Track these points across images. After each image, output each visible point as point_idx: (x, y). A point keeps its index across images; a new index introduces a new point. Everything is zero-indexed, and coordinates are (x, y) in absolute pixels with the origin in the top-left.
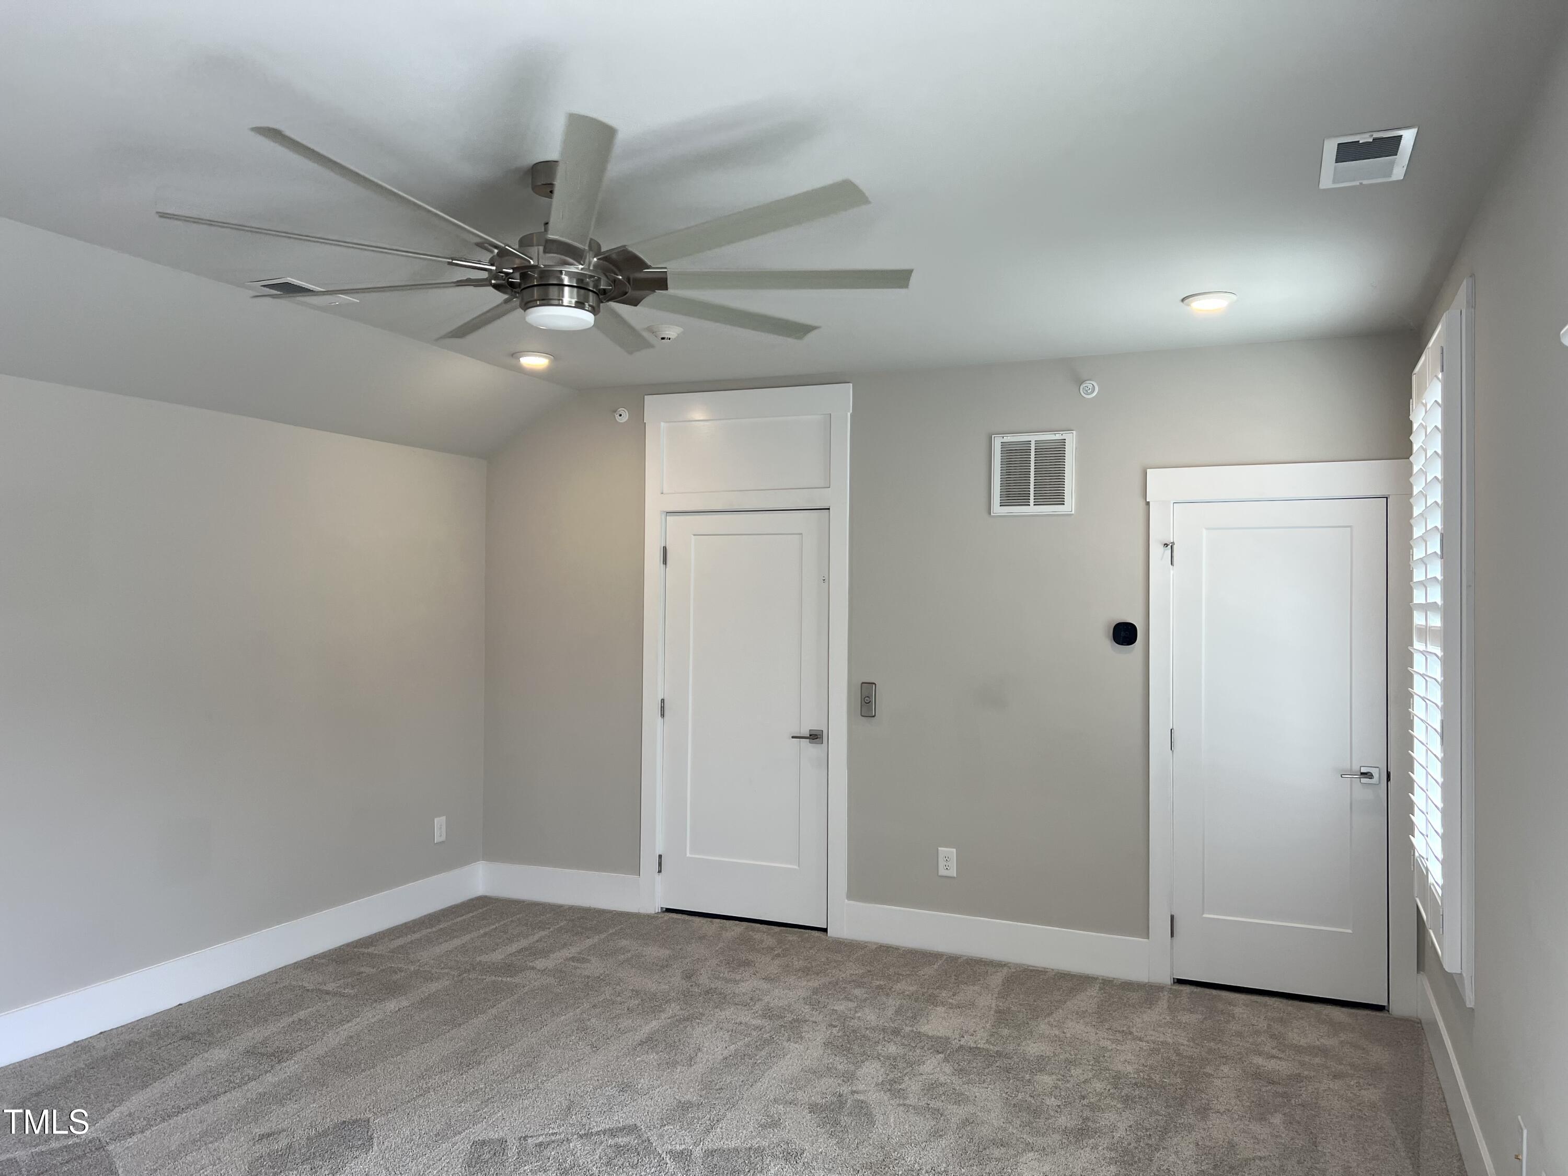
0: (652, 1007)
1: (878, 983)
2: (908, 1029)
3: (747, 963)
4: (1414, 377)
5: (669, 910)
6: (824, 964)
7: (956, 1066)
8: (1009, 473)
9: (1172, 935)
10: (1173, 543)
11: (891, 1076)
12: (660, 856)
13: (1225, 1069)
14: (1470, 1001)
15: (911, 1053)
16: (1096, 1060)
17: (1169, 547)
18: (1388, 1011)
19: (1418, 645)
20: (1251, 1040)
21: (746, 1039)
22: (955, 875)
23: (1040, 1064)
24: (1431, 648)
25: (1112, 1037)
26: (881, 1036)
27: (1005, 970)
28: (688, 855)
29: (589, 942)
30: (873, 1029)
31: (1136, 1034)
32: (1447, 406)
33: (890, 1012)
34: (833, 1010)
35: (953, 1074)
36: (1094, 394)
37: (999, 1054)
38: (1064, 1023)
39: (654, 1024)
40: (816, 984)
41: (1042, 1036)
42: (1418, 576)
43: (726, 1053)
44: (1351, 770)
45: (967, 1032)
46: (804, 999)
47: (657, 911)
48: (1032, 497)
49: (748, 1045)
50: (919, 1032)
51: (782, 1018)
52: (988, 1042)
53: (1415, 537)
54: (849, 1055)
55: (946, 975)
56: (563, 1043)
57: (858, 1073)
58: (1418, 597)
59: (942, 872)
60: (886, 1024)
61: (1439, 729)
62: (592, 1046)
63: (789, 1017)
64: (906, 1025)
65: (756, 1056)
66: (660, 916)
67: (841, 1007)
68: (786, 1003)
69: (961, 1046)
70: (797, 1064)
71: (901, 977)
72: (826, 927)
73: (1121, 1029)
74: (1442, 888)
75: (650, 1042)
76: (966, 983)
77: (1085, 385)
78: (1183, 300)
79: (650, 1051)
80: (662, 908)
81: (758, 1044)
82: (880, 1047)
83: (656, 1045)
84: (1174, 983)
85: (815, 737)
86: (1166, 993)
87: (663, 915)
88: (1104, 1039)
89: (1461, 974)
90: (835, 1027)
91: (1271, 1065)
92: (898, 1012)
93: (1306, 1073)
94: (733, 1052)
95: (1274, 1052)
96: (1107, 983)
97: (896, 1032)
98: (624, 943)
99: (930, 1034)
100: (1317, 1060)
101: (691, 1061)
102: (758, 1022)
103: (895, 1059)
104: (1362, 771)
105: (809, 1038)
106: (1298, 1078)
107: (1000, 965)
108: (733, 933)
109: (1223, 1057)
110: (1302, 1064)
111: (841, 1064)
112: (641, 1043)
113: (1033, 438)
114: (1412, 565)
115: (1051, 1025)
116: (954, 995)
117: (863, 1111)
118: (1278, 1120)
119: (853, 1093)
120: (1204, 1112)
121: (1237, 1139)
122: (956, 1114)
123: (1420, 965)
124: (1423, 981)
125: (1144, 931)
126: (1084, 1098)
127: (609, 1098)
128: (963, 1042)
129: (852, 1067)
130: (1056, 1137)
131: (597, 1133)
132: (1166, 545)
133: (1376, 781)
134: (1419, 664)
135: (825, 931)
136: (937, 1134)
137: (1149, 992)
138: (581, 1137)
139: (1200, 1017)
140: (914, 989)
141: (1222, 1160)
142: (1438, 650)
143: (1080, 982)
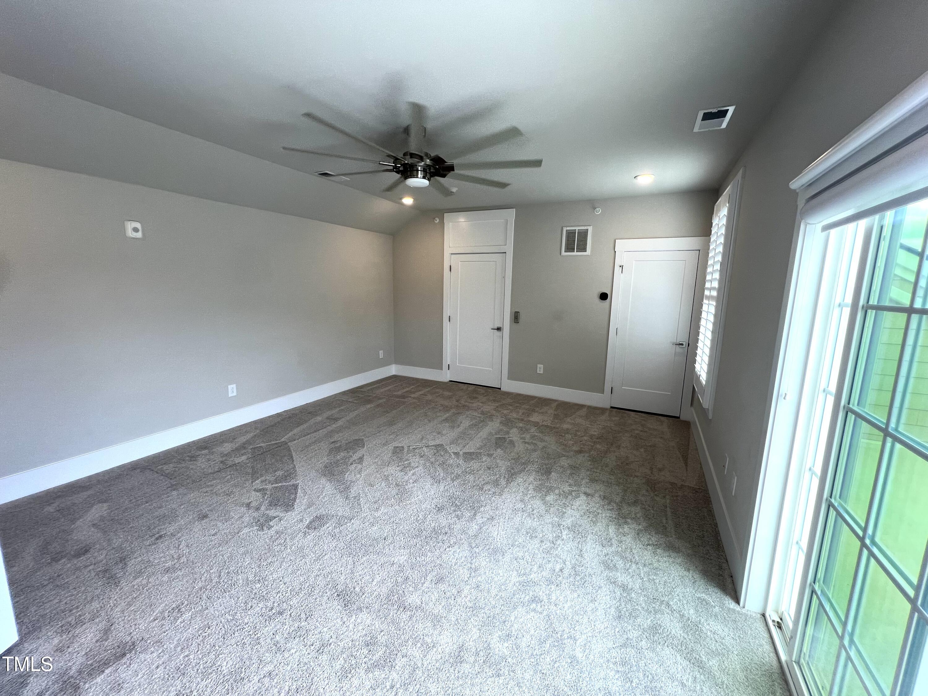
0: (447, 410)
1: (517, 405)
3: (476, 398)
4: (715, 207)
5: (451, 381)
6: (500, 399)
7: (541, 431)
8: (568, 240)
9: (611, 393)
10: (623, 266)
11: (521, 433)
12: (449, 365)
13: (626, 434)
14: (710, 417)
15: (527, 426)
16: (585, 430)
18: (679, 418)
19: (706, 301)
20: (635, 426)
21: (476, 420)
22: (542, 373)
23: (568, 431)
24: (711, 303)
25: (590, 424)
26: (518, 421)
27: (557, 402)
28: (457, 365)
29: (427, 390)
30: (515, 419)
31: (598, 423)
32: (729, 216)
33: (520, 414)
34: (502, 413)
35: (540, 433)
36: (599, 213)
37: (554, 427)
38: (575, 419)
39: (447, 415)
40: (497, 405)
41: (568, 422)
42: (709, 278)
43: (469, 424)
44: (676, 343)
45: (544, 421)
46: (494, 409)
47: (448, 381)
48: (576, 249)
49: (476, 422)
50: (530, 420)
51: (487, 414)
52: (551, 424)
53: (709, 264)
54: (508, 426)
56: (420, 419)
57: (510, 432)
58: (708, 285)
59: (538, 372)
60: (519, 417)
62: (429, 420)
63: (489, 414)
64: (525, 418)
65: (479, 425)
67: (505, 412)
68: (488, 410)
70: (491, 428)
71: (524, 403)
73: (593, 421)
74: (706, 382)
75: (446, 420)
76: (544, 406)
77: (596, 210)
78: (635, 178)
79: (446, 423)
81: (480, 422)
82: (517, 424)
83: (448, 421)
84: (611, 408)
85: (499, 329)
86: (608, 411)
87: (449, 383)
88: (588, 424)
89: (708, 409)
90: (503, 417)
92: (523, 414)
94: (472, 424)
96: (589, 407)
97: (522, 420)
98: (437, 390)
99: (533, 421)
101: (459, 426)
102: (480, 415)
103: (522, 428)
104: (680, 343)
105: (495, 421)
108: (472, 389)
109: (626, 431)
111: (505, 429)
112: (444, 420)
113: (577, 228)
114: (707, 274)
115: (571, 419)
116: (540, 410)
117: (512, 443)
118: (642, 450)
119: (509, 437)
120: (619, 447)
121: (629, 455)
122: (541, 445)
123: (692, 404)
124: (692, 409)
125: (603, 392)
126: (581, 441)
127: (434, 436)
128: (543, 424)
129: (508, 430)
130: (572, 453)
131: (431, 446)
132: (620, 266)
133: (684, 346)
134: (705, 307)
135: (500, 389)
136: (535, 450)
137: (603, 410)
138: (426, 447)
139: (618, 418)
140: (528, 407)
141: (624, 461)
142: (714, 303)
143: (582, 406)
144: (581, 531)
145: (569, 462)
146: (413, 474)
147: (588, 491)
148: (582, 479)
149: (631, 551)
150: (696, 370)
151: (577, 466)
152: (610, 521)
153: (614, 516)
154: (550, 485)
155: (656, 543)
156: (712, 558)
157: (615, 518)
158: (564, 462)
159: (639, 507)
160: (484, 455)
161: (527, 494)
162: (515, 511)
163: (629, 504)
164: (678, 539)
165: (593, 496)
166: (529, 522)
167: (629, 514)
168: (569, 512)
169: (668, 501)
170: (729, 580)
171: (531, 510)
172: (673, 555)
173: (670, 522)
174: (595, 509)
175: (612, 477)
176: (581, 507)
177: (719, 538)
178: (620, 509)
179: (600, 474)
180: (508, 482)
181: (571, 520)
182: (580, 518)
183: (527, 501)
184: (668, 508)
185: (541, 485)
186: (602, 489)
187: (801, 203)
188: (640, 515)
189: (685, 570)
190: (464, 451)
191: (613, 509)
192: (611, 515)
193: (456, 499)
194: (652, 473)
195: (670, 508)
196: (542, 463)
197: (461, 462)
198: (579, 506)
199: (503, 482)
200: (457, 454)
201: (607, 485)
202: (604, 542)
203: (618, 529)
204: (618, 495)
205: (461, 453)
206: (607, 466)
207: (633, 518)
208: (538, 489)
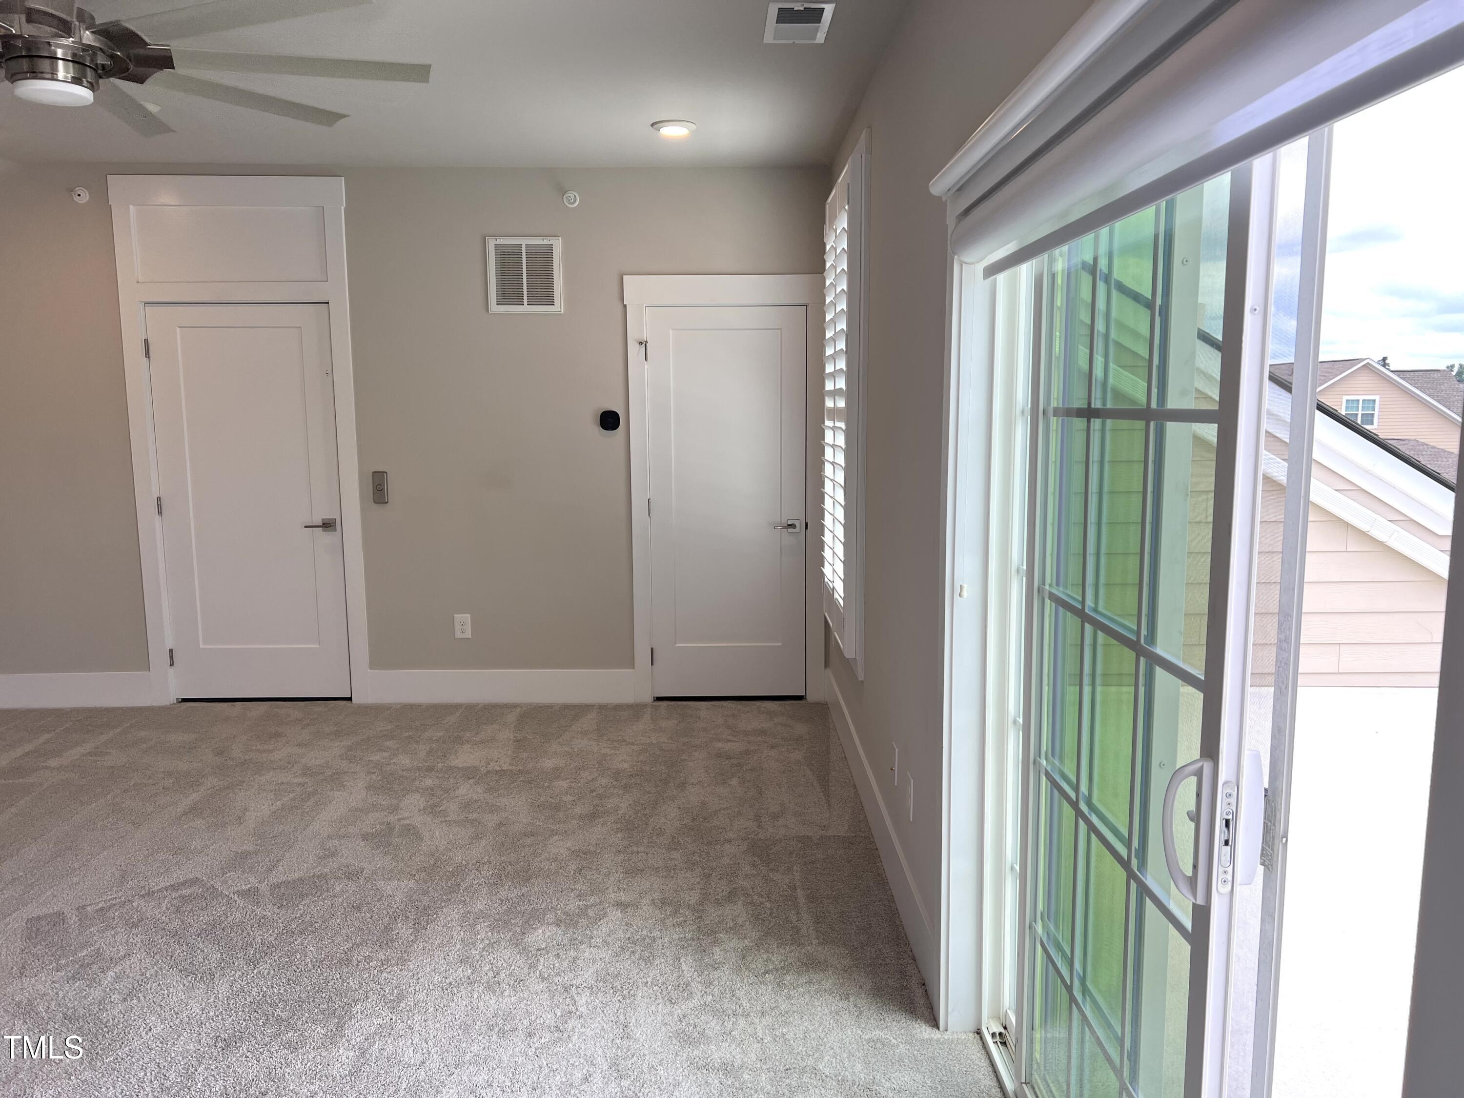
0: (188, 783)
1: (407, 734)
2: (440, 765)
3: (277, 735)
4: (827, 206)
5: (185, 700)
6: (354, 726)
7: (486, 786)
8: (503, 274)
9: (652, 664)
10: (646, 342)
11: (431, 802)
12: (171, 651)
13: (696, 754)
14: (861, 677)
15: (445, 783)
16: (600, 763)
17: (644, 345)
18: (806, 699)
19: (828, 423)
20: (713, 732)
21: (291, 795)
22: (470, 637)
23: (556, 773)
24: (838, 424)
25: (610, 746)
26: (417, 774)
27: (518, 710)
28: (202, 646)
29: (103, 738)
30: (408, 770)
31: (628, 740)
32: (851, 232)
33: (422, 755)
34: (369, 761)
35: (485, 792)
36: (576, 205)
37: (521, 772)
38: (571, 741)
39: (195, 796)
40: (349, 743)
41: (555, 753)
42: (829, 369)
43: (273, 808)
44: (781, 523)
45: (492, 760)
46: (340, 756)
47: (172, 702)
48: (525, 297)
49: (294, 799)
50: (450, 767)
51: (321, 773)
52: (510, 764)
53: (827, 338)
54: (391, 793)
55: (467, 720)
56: (101, 826)
57: (401, 805)
58: (829, 386)
59: (458, 635)
60: (420, 764)
61: (843, 484)
62: (133, 823)
63: (329, 773)
64: (438, 763)
65: (304, 806)
66: (176, 706)
67: (376, 757)
68: (323, 761)
69: (488, 772)
70: (343, 807)
71: (427, 727)
72: (350, 696)
73: (617, 739)
74: (843, 599)
75: (194, 811)
76: (486, 724)
77: (567, 195)
78: (652, 125)
79: (196, 818)
80: (177, 699)
81: (303, 796)
82: (417, 783)
83: (201, 813)
84: (654, 700)
85: (328, 525)
86: (649, 709)
87: (179, 705)
88: (604, 748)
89: (855, 659)
90: (373, 773)
91: (728, 746)
92: (430, 752)
93: (752, 748)
94: (280, 806)
95: (730, 738)
96: (602, 707)
97: (430, 769)
98: (143, 734)
99: (460, 766)
100: (760, 738)
101: (240, 820)
102: (301, 780)
103: (432, 789)
104: (789, 523)
105: (350, 785)
106: (747, 752)
107: (515, 706)
108: (257, 712)
109: (694, 746)
110: (749, 742)
111: (384, 801)
112: (185, 814)
113: (524, 242)
114: (825, 361)
115: (562, 745)
116: (476, 734)
117: (411, 832)
118: (734, 782)
119: (399, 820)
120: (682, 786)
121: (706, 799)
122: (491, 820)
123: (827, 665)
124: (829, 672)
125: (631, 663)
126: (593, 791)
127: (163, 862)
128: (490, 768)
129: (395, 801)
130: (574, 822)
131: (159, 891)
132: (641, 343)
133: (797, 530)
134: (829, 437)
135: (350, 699)
136: (477, 837)
137: (635, 710)
138: (143, 896)
139: (675, 722)
140: (441, 734)
141: (697, 815)
142: (842, 425)
143: (581, 709)
144: (619, 987)
145: (569, 844)
146: (118, 978)
147: (623, 897)
148: (607, 875)
149: (733, 996)
150: (826, 580)
151: (592, 848)
152: (682, 948)
153: (689, 936)
154: (530, 908)
155: (782, 964)
156: (888, 961)
157: (693, 939)
158: (559, 847)
159: (740, 903)
160: (338, 878)
161: (474, 944)
162: (449, 989)
163: (718, 903)
164: (823, 944)
165: (635, 905)
166: (491, 1003)
167: (721, 922)
168: (587, 954)
169: (797, 876)
170: (919, 992)
171: (491, 974)
172: (816, 977)
173: (805, 915)
174: (645, 932)
175: (676, 855)
176: (613, 937)
177: (898, 922)
178: (700, 917)
179: (647, 854)
180: (418, 927)
181: (592, 969)
182: (615, 960)
183: (477, 957)
184: (799, 890)
185: (508, 911)
186: (655, 886)
187: (951, 221)
188: (744, 919)
189: (841, 999)
190: (274, 879)
191: (685, 921)
192: (682, 936)
193: (274, 1006)
194: (759, 827)
195: (804, 889)
196: (503, 862)
197: (269, 910)
198: (609, 935)
199: (403, 930)
200: (252, 895)
201: (665, 874)
202: (674, 995)
203: (702, 959)
204: (692, 889)
205: (264, 887)
206: (661, 832)
207: (731, 929)
208: (500, 924)
